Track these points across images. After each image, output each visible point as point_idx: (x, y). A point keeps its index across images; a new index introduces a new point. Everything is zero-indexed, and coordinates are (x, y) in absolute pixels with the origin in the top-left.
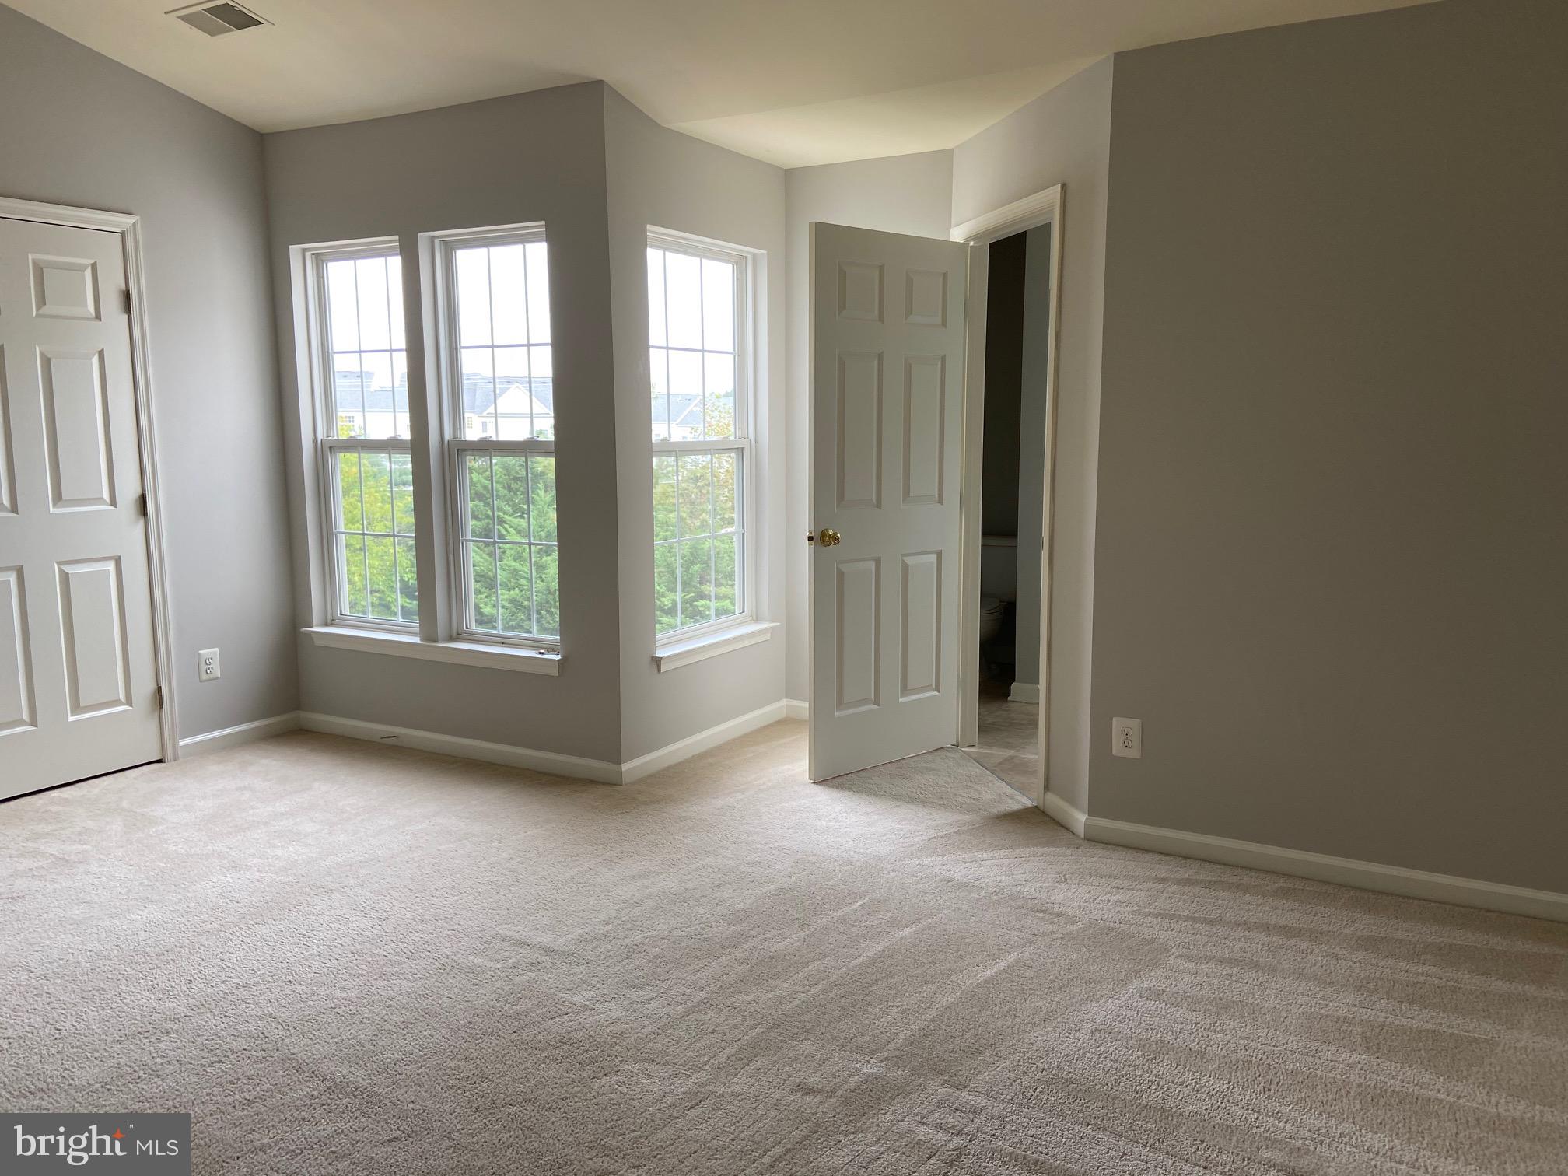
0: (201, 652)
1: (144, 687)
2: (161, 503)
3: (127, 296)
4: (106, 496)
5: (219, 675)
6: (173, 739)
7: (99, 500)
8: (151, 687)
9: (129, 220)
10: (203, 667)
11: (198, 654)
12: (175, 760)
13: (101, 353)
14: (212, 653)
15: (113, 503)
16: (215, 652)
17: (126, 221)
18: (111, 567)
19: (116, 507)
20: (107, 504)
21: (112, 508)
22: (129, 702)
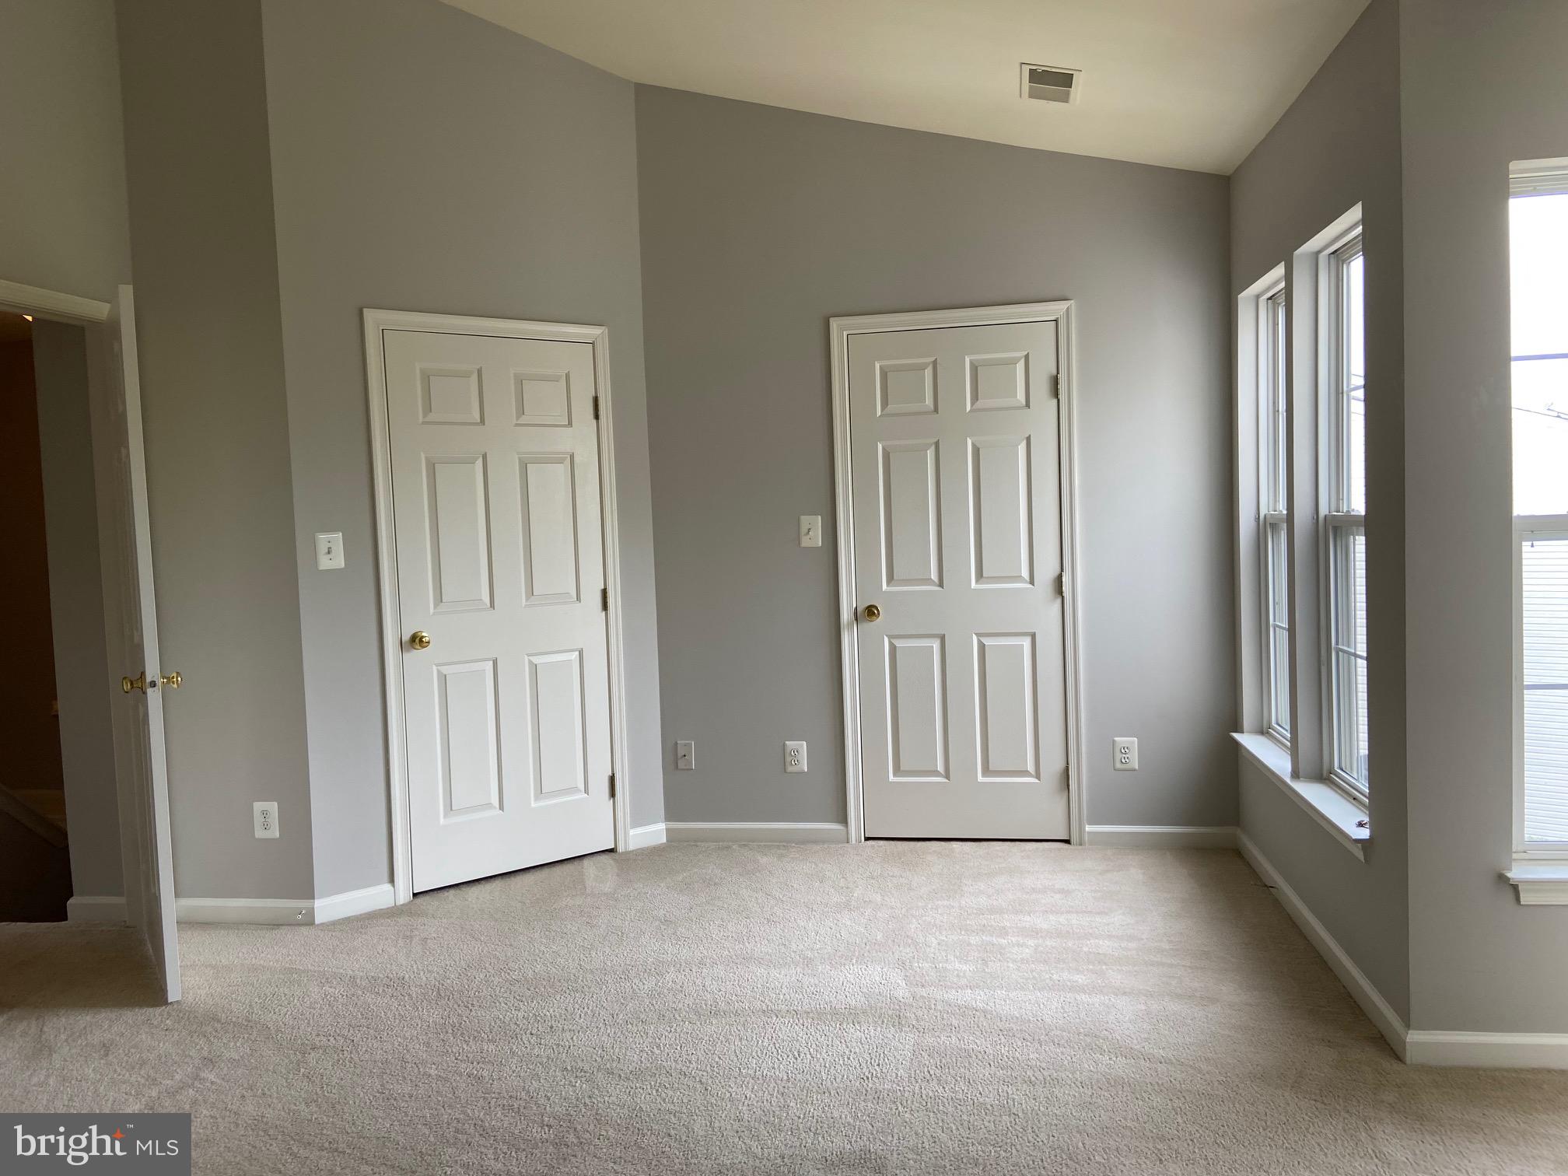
0: (1116, 739)
1: (1053, 764)
2: (1079, 582)
3: (1055, 381)
4: (1025, 574)
5: (1137, 768)
6: (1080, 825)
7: (1018, 578)
8: (1059, 765)
9: (1062, 306)
10: (1118, 756)
11: (1114, 741)
12: (1081, 845)
13: (1028, 439)
14: (1129, 743)
15: (1032, 582)
16: (1133, 742)
17: (1058, 309)
18: (1026, 643)
19: (1033, 585)
20: (1026, 582)
21: (1031, 586)
22: (1038, 776)
